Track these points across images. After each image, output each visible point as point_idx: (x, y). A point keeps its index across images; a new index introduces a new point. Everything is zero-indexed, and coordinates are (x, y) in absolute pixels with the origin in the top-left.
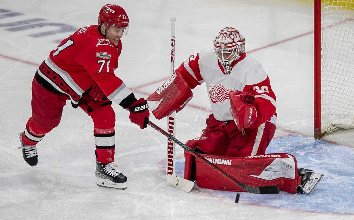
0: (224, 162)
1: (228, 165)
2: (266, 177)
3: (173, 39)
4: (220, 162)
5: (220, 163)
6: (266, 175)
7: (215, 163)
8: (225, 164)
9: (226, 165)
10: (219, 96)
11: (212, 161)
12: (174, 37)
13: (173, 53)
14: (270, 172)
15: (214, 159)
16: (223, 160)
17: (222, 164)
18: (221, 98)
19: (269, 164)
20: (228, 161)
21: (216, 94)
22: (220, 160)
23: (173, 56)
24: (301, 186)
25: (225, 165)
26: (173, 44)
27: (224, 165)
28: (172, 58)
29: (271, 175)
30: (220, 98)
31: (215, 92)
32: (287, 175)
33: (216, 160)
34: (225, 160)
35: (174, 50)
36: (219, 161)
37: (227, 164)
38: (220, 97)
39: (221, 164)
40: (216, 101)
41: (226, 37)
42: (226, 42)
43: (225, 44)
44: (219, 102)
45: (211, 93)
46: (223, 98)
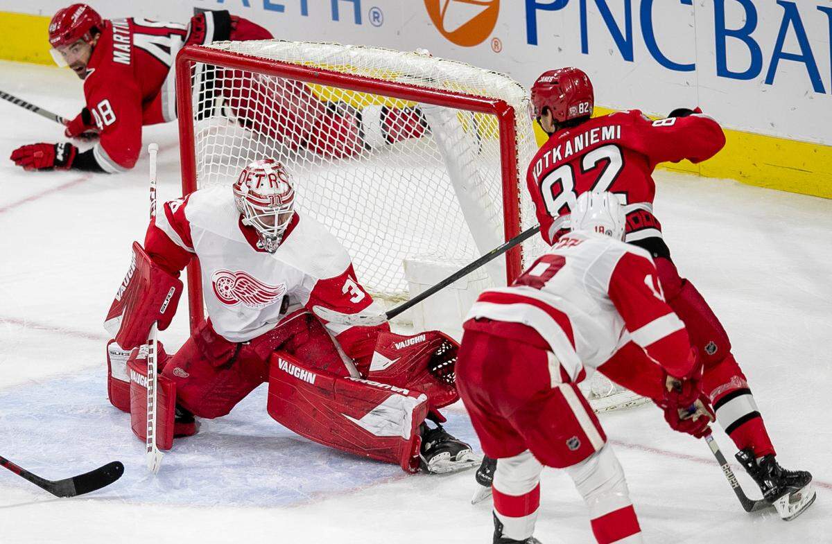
0: (304, 376)
4: (299, 374)
5: (298, 376)
7: (291, 373)
8: (305, 380)
11: (288, 369)
15: (291, 366)
16: (303, 371)
18: (247, 297)
20: (310, 375)
21: (234, 288)
22: (300, 370)
25: (304, 382)
31: (230, 283)
34: (307, 373)
36: (298, 371)
37: (307, 381)
38: (243, 293)
40: (234, 302)
41: (275, 181)
42: (282, 192)
43: (280, 196)
44: (241, 303)
45: (220, 285)
46: (252, 298)
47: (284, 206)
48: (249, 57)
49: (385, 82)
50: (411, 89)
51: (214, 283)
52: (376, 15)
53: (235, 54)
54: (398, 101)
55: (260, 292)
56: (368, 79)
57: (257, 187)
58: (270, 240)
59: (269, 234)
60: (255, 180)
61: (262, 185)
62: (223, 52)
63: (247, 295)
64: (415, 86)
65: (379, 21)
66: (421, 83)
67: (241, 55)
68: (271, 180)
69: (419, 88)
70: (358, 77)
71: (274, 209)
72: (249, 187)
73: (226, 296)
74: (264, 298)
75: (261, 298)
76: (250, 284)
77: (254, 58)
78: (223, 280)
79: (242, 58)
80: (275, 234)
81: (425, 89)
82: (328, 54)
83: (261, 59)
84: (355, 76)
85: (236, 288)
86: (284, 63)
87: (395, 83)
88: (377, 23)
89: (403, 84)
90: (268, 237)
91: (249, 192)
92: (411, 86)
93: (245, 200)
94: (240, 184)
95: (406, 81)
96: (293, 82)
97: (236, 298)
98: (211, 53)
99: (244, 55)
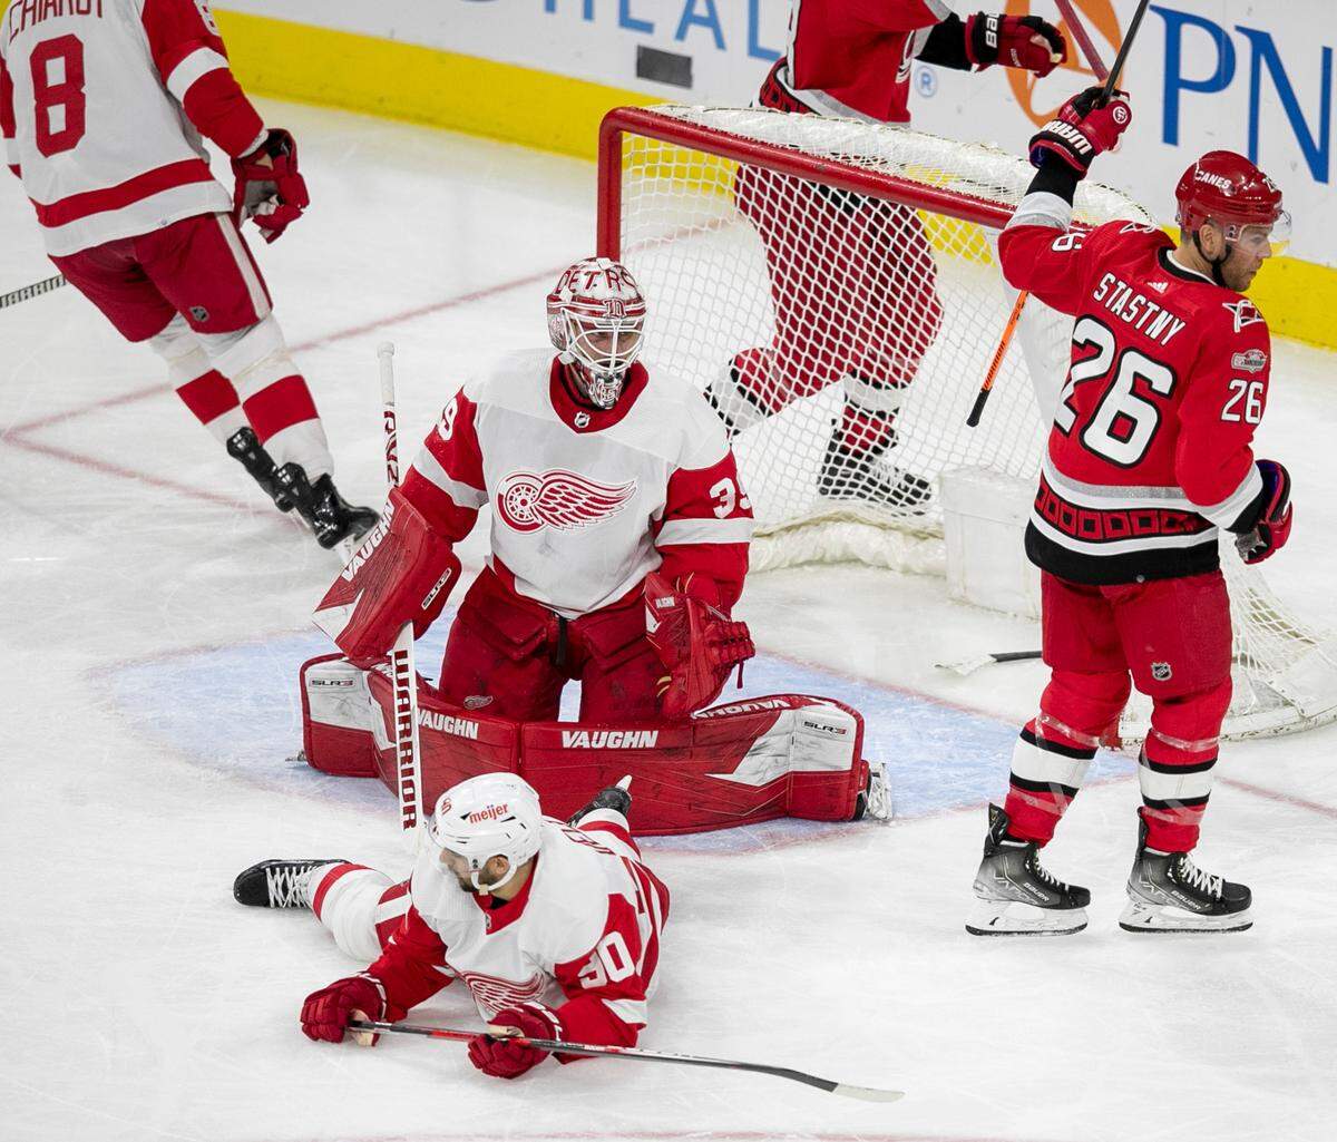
0: (632, 740)
1: (645, 749)
2: (752, 777)
3: (389, 409)
4: (619, 742)
5: (617, 746)
6: (754, 770)
7: (601, 745)
8: (634, 746)
9: (637, 749)
10: (548, 506)
11: (590, 741)
12: (392, 404)
13: (392, 453)
14: (762, 759)
15: (596, 734)
16: (629, 734)
17: (626, 745)
18: (562, 514)
19: (762, 732)
20: (646, 734)
21: (538, 502)
22: (620, 734)
23: (392, 462)
24: (864, 792)
25: (635, 749)
26: (391, 426)
27: (630, 749)
28: (389, 467)
29: (763, 767)
30: (557, 514)
31: (531, 494)
32: (816, 761)
33: (604, 734)
34: (638, 733)
35: (395, 442)
36: (617, 738)
37: (641, 746)
38: (554, 510)
39: (620, 749)
40: (536, 526)
41: (617, 280)
42: (627, 298)
43: (623, 303)
44: (548, 526)
45: (511, 498)
46: (572, 513)
47: (630, 319)
48: (716, 132)
49: (930, 187)
50: (970, 202)
51: (500, 497)
52: (926, 79)
53: (695, 126)
54: (950, 222)
55: (590, 499)
56: (903, 181)
57: (587, 288)
58: (602, 381)
59: (601, 370)
60: (583, 279)
61: (595, 285)
62: (676, 121)
63: (561, 510)
64: (977, 199)
65: (929, 89)
66: (987, 194)
67: (704, 128)
68: (610, 279)
69: (983, 201)
70: (888, 177)
71: (612, 320)
72: (574, 291)
73: (521, 516)
74: (601, 509)
75: (591, 510)
76: (571, 489)
77: (725, 134)
78: (518, 490)
79: (704, 133)
80: (611, 370)
81: (993, 203)
82: (844, 139)
83: (736, 137)
84: (882, 176)
85: (542, 501)
86: (771, 146)
87: (946, 191)
88: (926, 92)
89: (958, 194)
90: (599, 376)
91: (574, 299)
92: (971, 197)
93: (567, 311)
94: (558, 292)
95: (965, 189)
96: (756, 171)
97: (540, 520)
98: (657, 121)
99: (709, 127)
